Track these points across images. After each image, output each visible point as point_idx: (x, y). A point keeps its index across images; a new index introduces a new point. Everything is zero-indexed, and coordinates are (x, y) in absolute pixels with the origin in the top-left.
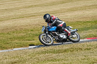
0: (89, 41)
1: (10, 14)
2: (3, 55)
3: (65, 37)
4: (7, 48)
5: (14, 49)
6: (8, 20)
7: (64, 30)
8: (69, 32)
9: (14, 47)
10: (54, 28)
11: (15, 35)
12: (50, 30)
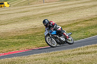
3: (64, 40)
7: (63, 34)
8: (67, 35)
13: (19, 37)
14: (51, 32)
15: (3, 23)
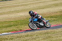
0: (12, 34)
10: (36, 19)
13: (52, 17)
14: (33, 20)
15: (41, 8)
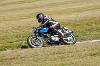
1: (89, 5)
2: (82, 46)
3: (57, 39)
4: (85, 40)
5: (93, 41)
6: (87, 10)
9: (93, 39)
10: (46, 29)
11: (94, 26)
12: (41, 31)
